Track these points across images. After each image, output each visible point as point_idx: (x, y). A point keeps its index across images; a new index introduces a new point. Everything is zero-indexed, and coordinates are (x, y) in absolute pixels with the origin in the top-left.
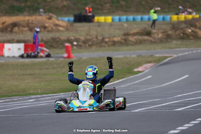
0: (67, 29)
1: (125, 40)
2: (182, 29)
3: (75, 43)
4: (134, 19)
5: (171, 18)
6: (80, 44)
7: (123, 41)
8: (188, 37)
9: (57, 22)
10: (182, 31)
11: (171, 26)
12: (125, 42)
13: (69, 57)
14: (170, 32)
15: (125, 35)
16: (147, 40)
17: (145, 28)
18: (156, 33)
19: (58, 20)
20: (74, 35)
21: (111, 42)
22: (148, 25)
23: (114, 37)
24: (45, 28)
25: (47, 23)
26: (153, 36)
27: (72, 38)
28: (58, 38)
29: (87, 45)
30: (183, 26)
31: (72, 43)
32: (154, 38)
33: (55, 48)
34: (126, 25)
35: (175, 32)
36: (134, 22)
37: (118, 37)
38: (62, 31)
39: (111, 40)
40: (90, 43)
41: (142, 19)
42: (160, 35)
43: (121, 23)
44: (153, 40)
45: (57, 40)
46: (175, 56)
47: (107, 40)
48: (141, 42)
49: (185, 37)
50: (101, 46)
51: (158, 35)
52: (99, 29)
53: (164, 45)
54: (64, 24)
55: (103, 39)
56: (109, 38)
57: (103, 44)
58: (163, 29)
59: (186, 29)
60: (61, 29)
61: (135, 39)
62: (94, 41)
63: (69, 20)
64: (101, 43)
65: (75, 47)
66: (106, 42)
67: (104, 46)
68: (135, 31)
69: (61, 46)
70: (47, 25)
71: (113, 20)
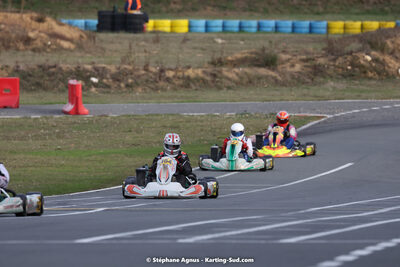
0: (80, 47)
1: (214, 76)
2: (351, 53)
3: (95, 80)
4: (241, 27)
5: (328, 27)
6: (105, 81)
7: (208, 78)
8: (365, 72)
9: (58, 29)
10: (349, 58)
11: (325, 45)
12: (213, 81)
13: (76, 111)
14: (322, 61)
15: (213, 63)
16: (267, 77)
17: (263, 49)
18: (288, 60)
19: (61, 24)
20: (95, 60)
21: (179, 78)
22: (271, 42)
23: (189, 67)
24: (28, 41)
25: (33, 30)
26: (280, 67)
27: (89, 67)
28: (55, 67)
29: (122, 85)
30: (355, 46)
31: (87, 79)
32: (283, 74)
33: (45, 89)
34: (220, 41)
35: (334, 60)
36: (242, 35)
37: (198, 68)
38: (68, 50)
39: (180, 74)
40: (130, 81)
41: (259, 27)
42: (298, 67)
43: (208, 35)
44: (279, 78)
45: (53, 70)
46: (329, 116)
47: (170, 74)
48: (251, 82)
49: (356, 73)
50: (157, 89)
51: (293, 66)
52: (155, 50)
53: (305, 91)
54: (75, 34)
55: (162, 71)
56: (176, 70)
57: (161, 84)
58: (307, 53)
59: (360, 55)
60: (66, 44)
61: (237, 74)
62: (139, 76)
63: (86, 25)
64: (156, 81)
65: (93, 89)
66: (168, 80)
67: (164, 89)
68: (239, 55)
69: (61, 85)
70: (31, 35)
71: (190, 26)
